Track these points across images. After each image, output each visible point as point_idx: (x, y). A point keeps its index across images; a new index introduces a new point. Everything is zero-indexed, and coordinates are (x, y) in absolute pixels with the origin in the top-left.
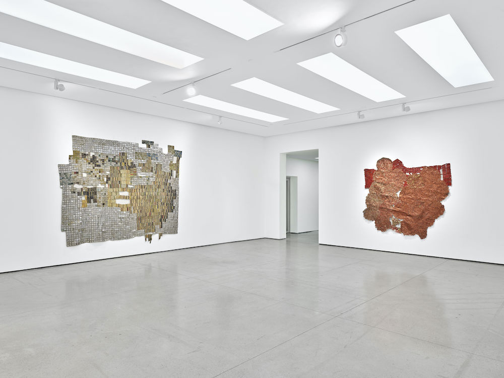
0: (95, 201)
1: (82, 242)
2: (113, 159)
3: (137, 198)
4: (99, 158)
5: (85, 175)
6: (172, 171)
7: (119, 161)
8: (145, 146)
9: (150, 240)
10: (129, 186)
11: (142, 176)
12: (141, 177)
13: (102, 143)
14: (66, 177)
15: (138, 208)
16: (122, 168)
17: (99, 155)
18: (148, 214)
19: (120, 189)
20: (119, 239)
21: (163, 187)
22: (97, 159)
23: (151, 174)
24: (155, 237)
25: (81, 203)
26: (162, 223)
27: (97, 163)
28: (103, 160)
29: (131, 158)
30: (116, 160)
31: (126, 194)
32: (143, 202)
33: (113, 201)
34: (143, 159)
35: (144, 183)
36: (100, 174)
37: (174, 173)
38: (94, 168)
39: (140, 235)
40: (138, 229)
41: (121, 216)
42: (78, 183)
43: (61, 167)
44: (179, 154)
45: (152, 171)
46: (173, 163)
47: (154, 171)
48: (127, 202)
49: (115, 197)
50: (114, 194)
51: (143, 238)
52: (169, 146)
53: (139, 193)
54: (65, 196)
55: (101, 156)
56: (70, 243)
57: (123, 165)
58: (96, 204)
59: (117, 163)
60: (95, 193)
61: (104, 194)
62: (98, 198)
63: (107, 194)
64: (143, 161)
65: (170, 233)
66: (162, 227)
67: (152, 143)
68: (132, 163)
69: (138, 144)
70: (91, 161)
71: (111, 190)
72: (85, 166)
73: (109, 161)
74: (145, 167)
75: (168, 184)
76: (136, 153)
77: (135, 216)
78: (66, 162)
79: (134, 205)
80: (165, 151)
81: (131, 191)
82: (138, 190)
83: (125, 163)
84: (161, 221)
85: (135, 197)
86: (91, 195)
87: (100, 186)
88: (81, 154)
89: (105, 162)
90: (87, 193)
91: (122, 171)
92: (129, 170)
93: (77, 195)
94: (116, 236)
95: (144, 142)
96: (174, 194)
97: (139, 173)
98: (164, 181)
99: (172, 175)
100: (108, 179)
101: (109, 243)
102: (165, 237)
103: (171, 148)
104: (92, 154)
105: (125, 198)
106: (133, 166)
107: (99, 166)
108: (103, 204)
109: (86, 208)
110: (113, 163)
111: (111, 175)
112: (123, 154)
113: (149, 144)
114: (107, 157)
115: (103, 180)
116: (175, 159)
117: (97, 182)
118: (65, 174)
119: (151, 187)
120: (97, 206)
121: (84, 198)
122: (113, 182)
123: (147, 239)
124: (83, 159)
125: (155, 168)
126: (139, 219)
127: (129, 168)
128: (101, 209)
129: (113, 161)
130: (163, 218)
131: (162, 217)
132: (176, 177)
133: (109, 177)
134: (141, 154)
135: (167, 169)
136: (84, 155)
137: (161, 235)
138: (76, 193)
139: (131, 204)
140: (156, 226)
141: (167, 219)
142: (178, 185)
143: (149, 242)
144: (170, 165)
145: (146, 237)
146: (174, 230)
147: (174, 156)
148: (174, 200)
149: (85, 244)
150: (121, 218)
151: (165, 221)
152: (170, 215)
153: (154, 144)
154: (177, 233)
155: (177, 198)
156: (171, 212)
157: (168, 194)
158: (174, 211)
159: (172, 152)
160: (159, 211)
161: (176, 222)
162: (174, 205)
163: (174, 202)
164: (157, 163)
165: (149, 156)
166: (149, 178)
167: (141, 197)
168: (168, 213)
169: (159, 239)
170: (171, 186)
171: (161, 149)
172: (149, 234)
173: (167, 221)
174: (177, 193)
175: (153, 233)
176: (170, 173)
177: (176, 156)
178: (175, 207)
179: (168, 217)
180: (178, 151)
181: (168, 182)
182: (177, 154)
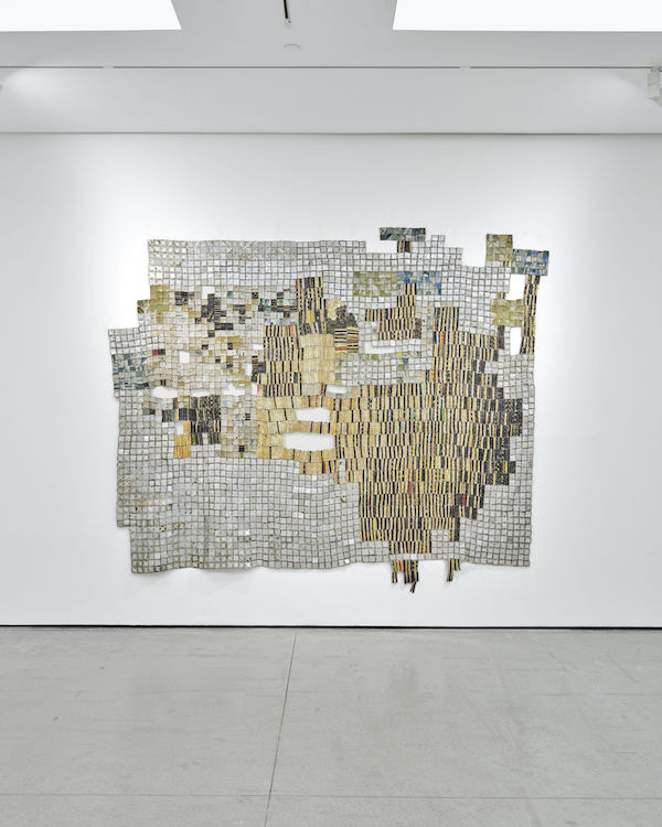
0: (215, 440)
2: (273, 302)
3: (360, 430)
4: (229, 301)
5: (185, 357)
6: (501, 329)
7: (293, 309)
8: (390, 246)
9: (412, 579)
10: (332, 390)
11: (380, 352)
12: (375, 357)
13: (240, 254)
14: (131, 371)
15: (362, 466)
16: (305, 329)
17: (230, 293)
18: (403, 487)
19: (298, 400)
20: (295, 566)
21: (462, 389)
22: (223, 307)
23: (413, 344)
25: (172, 443)
26: (458, 524)
27: (223, 320)
28: (241, 309)
29: (338, 295)
30: (286, 303)
31: (321, 415)
32: (383, 444)
33: (275, 440)
34: (382, 293)
35: (389, 377)
36: (230, 353)
37: (514, 337)
38: (211, 335)
39: (372, 559)
40: (366, 536)
41: (302, 490)
42: (163, 383)
43: (116, 336)
44: (535, 266)
45: (418, 334)
46: (508, 297)
47: (427, 334)
48: (325, 443)
49: (282, 426)
50: (278, 416)
51: (384, 570)
52: (492, 239)
53: (366, 414)
54: (125, 422)
55: (236, 295)
56: (142, 564)
57: (310, 317)
58: (218, 447)
59: (287, 315)
60: (216, 414)
61: (242, 417)
62: (224, 430)
63: (253, 417)
64: (388, 303)
65: (499, 559)
66: (457, 538)
67: (419, 233)
68: (342, 311)
69: (363, 245)
70: (204, 315)
71: (269, 402)
72: (186, 329)
73: (261, 309)
74: (393, 323)
75: (485, 380)
76: (357, 274)
77: (352, 491)
78: (130, 320)
79: (349, 453)
80: (475, 257)
81: (337, 405)
82: (364, 404)
83: (317, 314)
84: (454, 512)
85: (354, 428)
86: (202, 418)
87: (233, 392)
88: (172, 295)
89: (248, 314)
90: (189, 414)
91: (305, 341)
92: (330, 337)
93: (159, 418)
94: (284, 552)
95: (386, 235)
96: (513, 416)
97: (367, 345)
98: (468, 366)
99: (501, 345)
100: (259, 368)
101: (264, 578)
102: (470, 573)
103: (500, 245)
104: (207, 291)
105: (316, 428)
106: (346, 319)
107: (229, 327)
108: (242, 449)
109: (188, 460)
110: (276, 318)
111: (267, 355)
112: (310, 282)
113: (406, 238)
114: (255, 296)
115: (242, 371)
116: (516, 286)
117: (223, 377)
118: (127, 356)
119: (415, 389)
120: (222, 454)
121: (181, 428)
122: (275, 378)
123: (400, 577)
124: (179, 308)
125: (432, 323)
126: (368, 504)
127: (332, 328)
128: (234, 464)
129: (273, 310)
130: (465, 504)
131: (459, 499)
132: (523, 351)
133: (261, 360)
134: (376, 276)
135: (480, 323)
136: (183, 297)
137: (454, 566)
138: (159, 413)
139: (340, 453)
140: (434, 533)
141: (479, 511)
142: (529, 387)
143: (409, 586)
144: (495, 308)
145: (396, 568)
146: (515, 550)
147: (513, 272)
148: (512, 439)
149: (188, 574)
150: (301, 497)
151: (474, 517)
152: (494, 493)
153: (428, 237)
154: (526, 563)
155: (525, 432)
156: (498, 483)
157: (484, 416)
158: (511, 482)
159: (502, 258)
160: (448, 478)
161: (522, 521)
162: (512, 458)
163: (512, 446)
164: (438, 305)
165: (407, 281)
166: (406, 361)
167: (375, 427)
168: (487, 487)
169: (450, 579)
170: (499, 385)
171: (457, 253)
172: (406, 557)
173: (479, 518)
174: (525, 414)
175: (421, 556)
176: (492, 338)
177: (521, 271)
178: (518, 464)
179: (486, 501)
180: (529, 253)
181: (487, 370)
182: (529, 264)
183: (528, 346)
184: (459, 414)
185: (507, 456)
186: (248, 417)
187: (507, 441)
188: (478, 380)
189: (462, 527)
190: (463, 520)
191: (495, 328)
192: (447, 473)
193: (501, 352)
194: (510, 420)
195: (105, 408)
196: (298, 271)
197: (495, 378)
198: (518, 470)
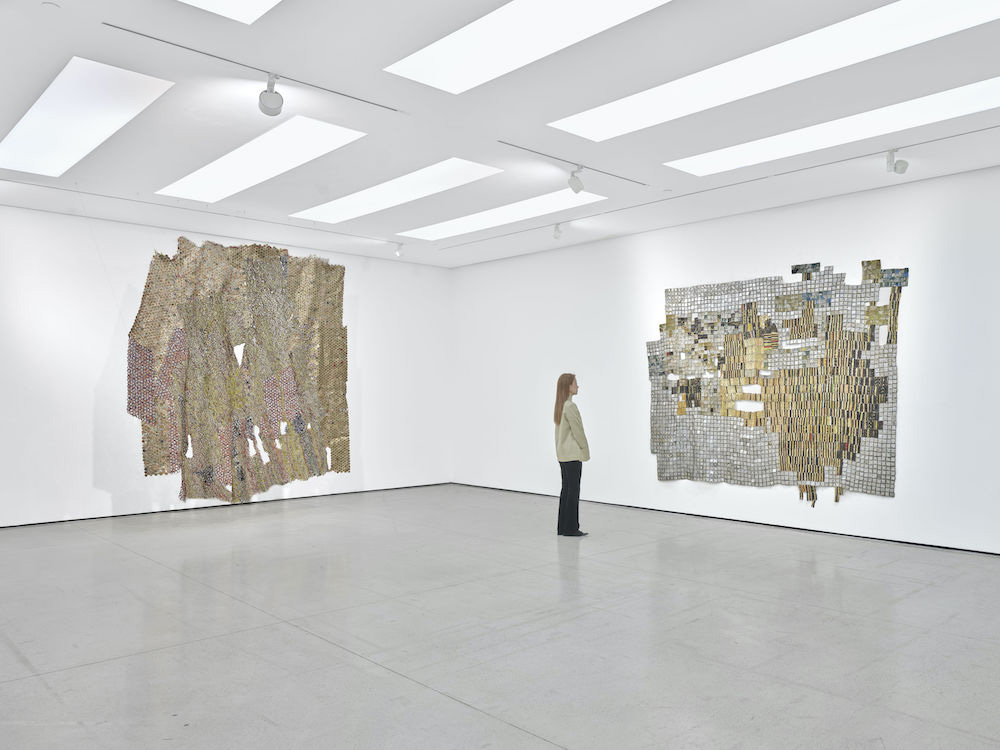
0: (698, 405)
1: (680, 477)
2: (729, 319)
3: (779, 399)
4: (705, 321)
5: (683, 356)
6: (873, 327)
7: (740, 323)
8: (799, 277)
9: (813, 497)
10: (763, 373)
11: (791, 347)
12: (788, 351)
13: (710, 291)
14: (658, 365)
15: (781, 421)
16: (747, 335)
17: (706, 316)
18: (806, 437)
19: (743, 380)
20: (742, 483)
21: (844, 370)
22: (702, 325)
23: (812, 341)
24: (825, 494)
25: (676, 406)
26: (842, 463)
27: (702, 333)
28: (712, 325)
29: (765, 313)
30: (736, 320)
31: (756, 389)
32: (794, 408)
33: (730, 405)
34: (793, 309)
35: (796, 364)
36: (706, 352)
37: (883, 332)
38: (696, 342)
39: (787, 483)
40: (783, 469)
41: (745, 436)
42: (672, 371)
43: (650, 346)
44: (898, 279)
45: (815, 334)
46: (878, 304)
47: (821, 334)
48: (758, 407)
49: (734, 396)
50: (732, 390)
51: (795, 490)
52: (866, 264)
53: (783, 388)
54: (655, 396)
55: (709, 317)
56: (663, 476)
57: (750, 328)
58: (699, 409)
59: (737, 327)
60: (699, 389)
61: (712, 391)
62: (702, 399)
63: (719, 390)
64: (795, 315)
65: (871, 490)
66: (841, 473)
67: (816, 266)
68: (768, 323)
69: (781, 278)
70: (693, 330)
71: (725, 383)
72: (685, 340)
73: (723, 325)
74: (797, 329)
75: (861, 364)
76: (777, 297)
77: (775, 439)
78: (656, 336)
79: (773, 414)
80: (855, 278)
81: (765, 382)
82: (782, 382)
83: (754, 325)
84: (839, 455)
85: (775, 397)
86: (691, 391)
87: (708, 375)
88: (677, 320)
89: (716, 328)
90: (685, 389)
91: (747, 343)
92: (761, 339)
93: (670, 392)
94: (733, 474)
95: (795, 270)
96: (880, 390)
97: (784, 343)
98: (849, 354)
99: (873, 339)
100: (722, 360)
101: (724, 488)
102: (851, 499)
103: (872, 268)
104: (694, 316)
105: (754, 398)
106: (771, 327)
107: (705, 337)
108: (712, 410)
109: (685, 416)
110: (730, 329)
111: (726, 352)
112: (749, 305)
113: (804, 270)
114: (719, 317)
115: (712, 363)
116: (884, 296)
117: (702, 367)
118: (655, 357)
119: (814, 371)
120: (701, 413)
121: (681, 397)
122: (730, 367)
123: (805, 495)
124: (680, 328)
125: (825, 326)
126: (786, 447)
127: (762, 333)
128: (707, 419)
129: (729, 324)
130: (848, 450)
131: (843, 446)
132: (889, 342)
133: (722, 356)
134: (788, 298)
135: (858, 324)
136: (682, 320)
137: (839, 492)
138: (670, 389)
139: (767, 413)
140: (826, 468)
141: (858, 455)
142: (893, 365)
143: (811, 502)
144: (868, 312)
145: (803, 489)
146: (883, 484)
147: (881, 285)
148: (881, 405)
149: (685, 483)
150: (745, 441)
151: (854, 459)
152: (868, 443)
153: (822, 269)
154: (892, 495)
155: (890, 400)
156: (870, 436)
157: (860, 389)
158: (880, 436)
159: (873, 276)
160: (836, 432)
161: (888, 464)
162: (881, 419)
163: (881, 410)
164: (829, 314)
165: (808, 299)
166: (808, 353)
167: (789, 397)
168: (863, 439)
169: (837, 500)
170: (871, 367)
171: (842, 277)
172: (808, 483)
173: (857, 460)
174: (890, 387)
175: (818, 484)
176: (866, 334)
177: (887, 285)
178: (885, 423)
179: (862, 448)
180: (894, 271)
181: (863, 357)
182: (893, 278)
183: (892, 338)
184: (843, 388)
185: (877, 417)
186: (715, 391)
187: (877, 407)
188: (857, 364)
189: (845, 465)
190: (845, 461)
191: (868, 327)
192: (835, 428)
193: (872, 344)
194: (879, 392)
195: (644, 386)
196: (740, 299)
197: (868, 362)
198: (885, 427)
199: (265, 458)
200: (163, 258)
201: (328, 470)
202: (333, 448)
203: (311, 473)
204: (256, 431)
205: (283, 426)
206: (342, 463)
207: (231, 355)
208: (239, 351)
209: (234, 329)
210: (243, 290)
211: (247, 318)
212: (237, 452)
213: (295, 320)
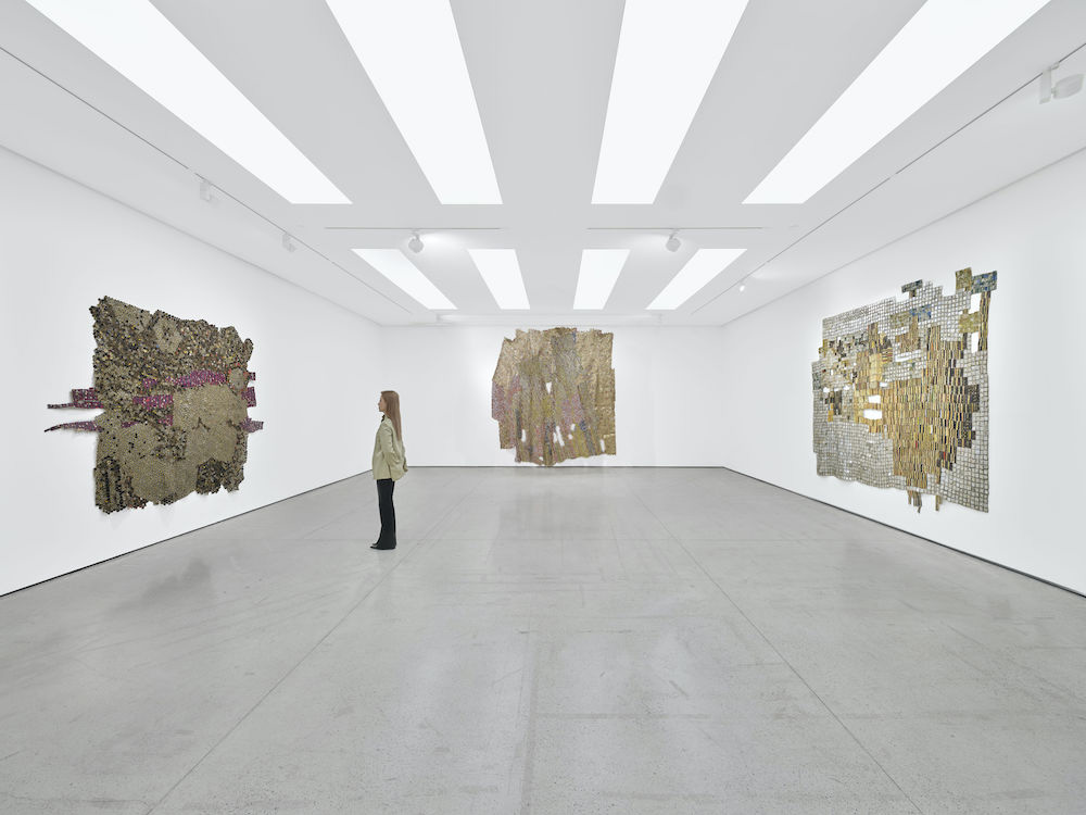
0: (840, 413)
1: (829, 473)
2: (860, 339)
3: (893, 408)
4: (845, 342)
5: (832, 372)
6: (965, 335)
7: (867, 341)
8: (907, 295)
9: (919, 504)
10: (882, 385)
11: (902, 360)
12: (899, 364)
13: (848, 318)
14: (819, 381)
15: (894, 429)
16: (871, 352)
17: (846, 338)
18: (913, 444)
19: (868, 391)
21: (942, 380)
22: (844, 346)
23: (917, 353)
24: (929, 500)
25: (827, 415)
26: (941, 472)
27: (843, 352)
28: (849, 345)
29: (883, 331)
30: (864, 339)
31: (876, 399)
32: (904, 417)
33: (860, 414)
34: (903, 325)
35: (904, 375)
36: (845, 369)
37: (975, 338)
38: (840, 360)
39: (897, 486)
40: (896, 472)
41: (869, 441)
42: (826, 385)
44: (987, 284)
45: (919, 347)
46: (970, 312)
47: (924, 346)
48: (878, 415)
49: (863, 406)
50: (861, 401)
51: (905, 494)
52: (959, 274)
53: (896, 398)
54: (816, 406)
55: (848, 339)
56: (820, 471)
57: (873, 346)
58: (841, 416)
59: (865, 346)
60: (841, 400)
61: (849, 401)
62: (843, 408)
63: (853, 401)
64: (904, 330)
65: (966, 503)
66: (939, 482)
67: (919, 283)
68: (885, 339)
69: (894, 298)
70: (838, 351)
71: (857, 394)
72: (833, 360)
73: (856, 344)
74: (907, 343)
75: (956, 373)
76: (892, 316)
77: (890, 444)
78: (817, 357)
79: (888, 421)
80: (949, 289)
81: (884, 393)
82: (895, 392)
83: (876, 343)
84: (939, 465)
85: (890, 407)
86: (835, 399)
87: (847, 388)
88: (829, 343)
89: (851, 348)
90: (833, 400)
91: (872, 358)
92: (881, 355)
93: (824, 402)
94: (862, 474)
95: (904, 289)
96: (972, 397)
97: (896, 357)
98: (946, 363)
99: (965, 347)
100: (855, 375)
102: (949, 508)
103: (964, 277)
104: (839, 339)
105: (876, 407)
106: (887, 343)
107: (845, 355)
108: (849, 418)
109: (832, 423)
110: (860, 347)
111: (858, 367)
112: (873, 325)
113: (912, 288)
114: (854, 338)
115: (849, 377)
116: (975, 301)
117: (843, 381)
118: (816, 374)
119: (918, 381)
120: (842, 420)
121: (831, 407)
122: (859, 379)
123: (912, 500)
124: (830, 349)
125: (927, 338)
126: (897, 453)
127: (881, 349)
128: (846, 425)
129: (860, 344)
130: (946, 459)
131: (942, 455)
132: (980, 349)
133: (855, 371)
134: (899, 315)
135: (952, 334)
136: (832, 343)
137: (939, 501)
138: (824, 399)
139: (884, 421)
140: (929, 476)
141: (954, 465)
142: (984, 373)
143: (917, 508)
144: (961, 321)
145: (911, 494)
146: (977, 498)
147: (972, 293)
148: (974, 414)
149: (833, 478)
150: (870, 445)
151: (951, 469)
152: (963, 453)
153: (924, 285)
154: (985, 510)
155: (982, 409)
156: (965, 446)
157: (955, 397)
158: (973, 446)
159: (965, 285)
160: (936, 440)
161: (981, 477)
162: (974, 429)
163: (974, 419)
164: (929, 326)
165: (914, 315)
166: (913, 364)
167: (901, 406)
168: (959, 448)
169: (937, 509)
170: (965, 375)
171: (939, 291)
172: (914, 489)
173: (954, 470)
174: (981, 395)
175: (922, 491)
176: (959, 342)
177: (977, 292)
178: (977, 433)
179: (958, 458)
180: (983, 276)
181: (958, 366)
182: (982, 284)
183: (983, 345)
184: (941, 398)
185: (970, 426)
186: (851, 401)
187: (970, 416)
188: (952, 373)
189: (943, 474)
190: (943, 470)
191: (961, 335)
192: (935, 436)
193: (965, 352)
194: (971, 401)
195: (809, 396)
196: (866, 320)
197: (962, 370)
198: (977, 437)
199: (562, 443)
200: (509, 341)
201: (602, 453)
202: (605, 440)
203: (591, 454)
204: (558, 429)
205: (573, 427)
206: (611, 450)
207: (544, 388)
208: (549, 386)
209: (546, 375)
210: (550, 353)
211: (553, 368)
212: (547, 440)
213: (581, 367)
